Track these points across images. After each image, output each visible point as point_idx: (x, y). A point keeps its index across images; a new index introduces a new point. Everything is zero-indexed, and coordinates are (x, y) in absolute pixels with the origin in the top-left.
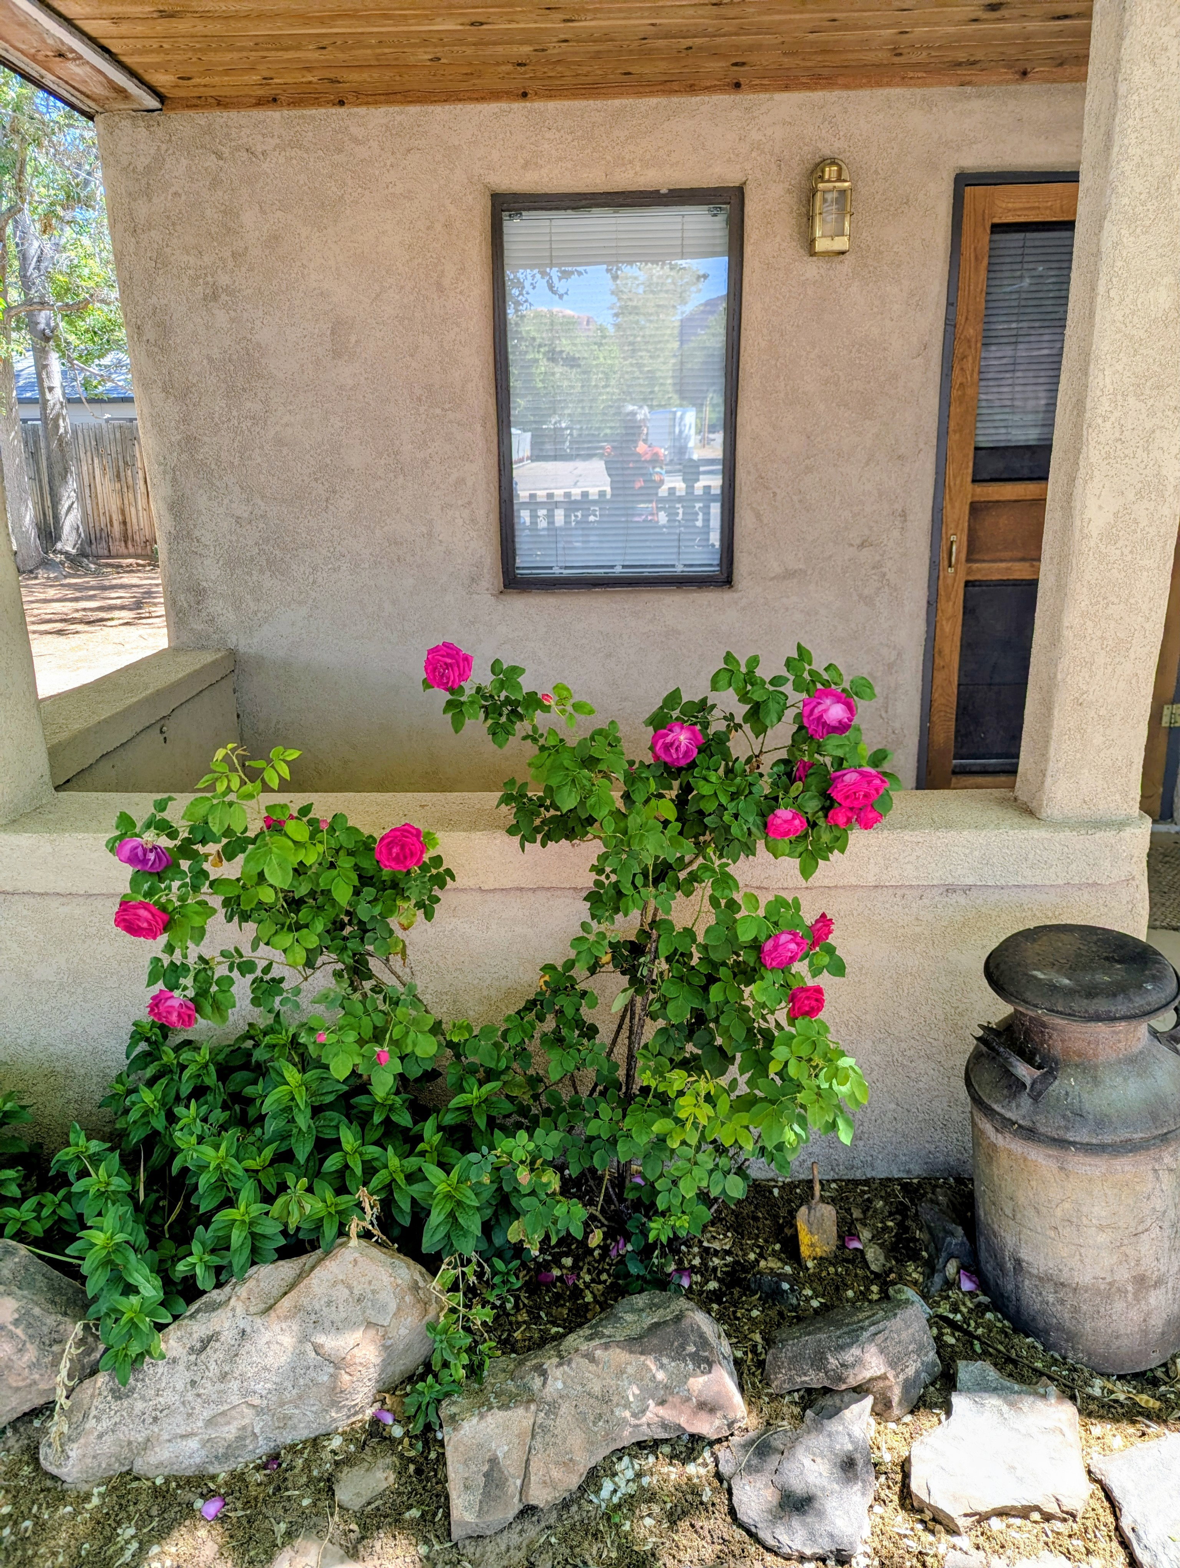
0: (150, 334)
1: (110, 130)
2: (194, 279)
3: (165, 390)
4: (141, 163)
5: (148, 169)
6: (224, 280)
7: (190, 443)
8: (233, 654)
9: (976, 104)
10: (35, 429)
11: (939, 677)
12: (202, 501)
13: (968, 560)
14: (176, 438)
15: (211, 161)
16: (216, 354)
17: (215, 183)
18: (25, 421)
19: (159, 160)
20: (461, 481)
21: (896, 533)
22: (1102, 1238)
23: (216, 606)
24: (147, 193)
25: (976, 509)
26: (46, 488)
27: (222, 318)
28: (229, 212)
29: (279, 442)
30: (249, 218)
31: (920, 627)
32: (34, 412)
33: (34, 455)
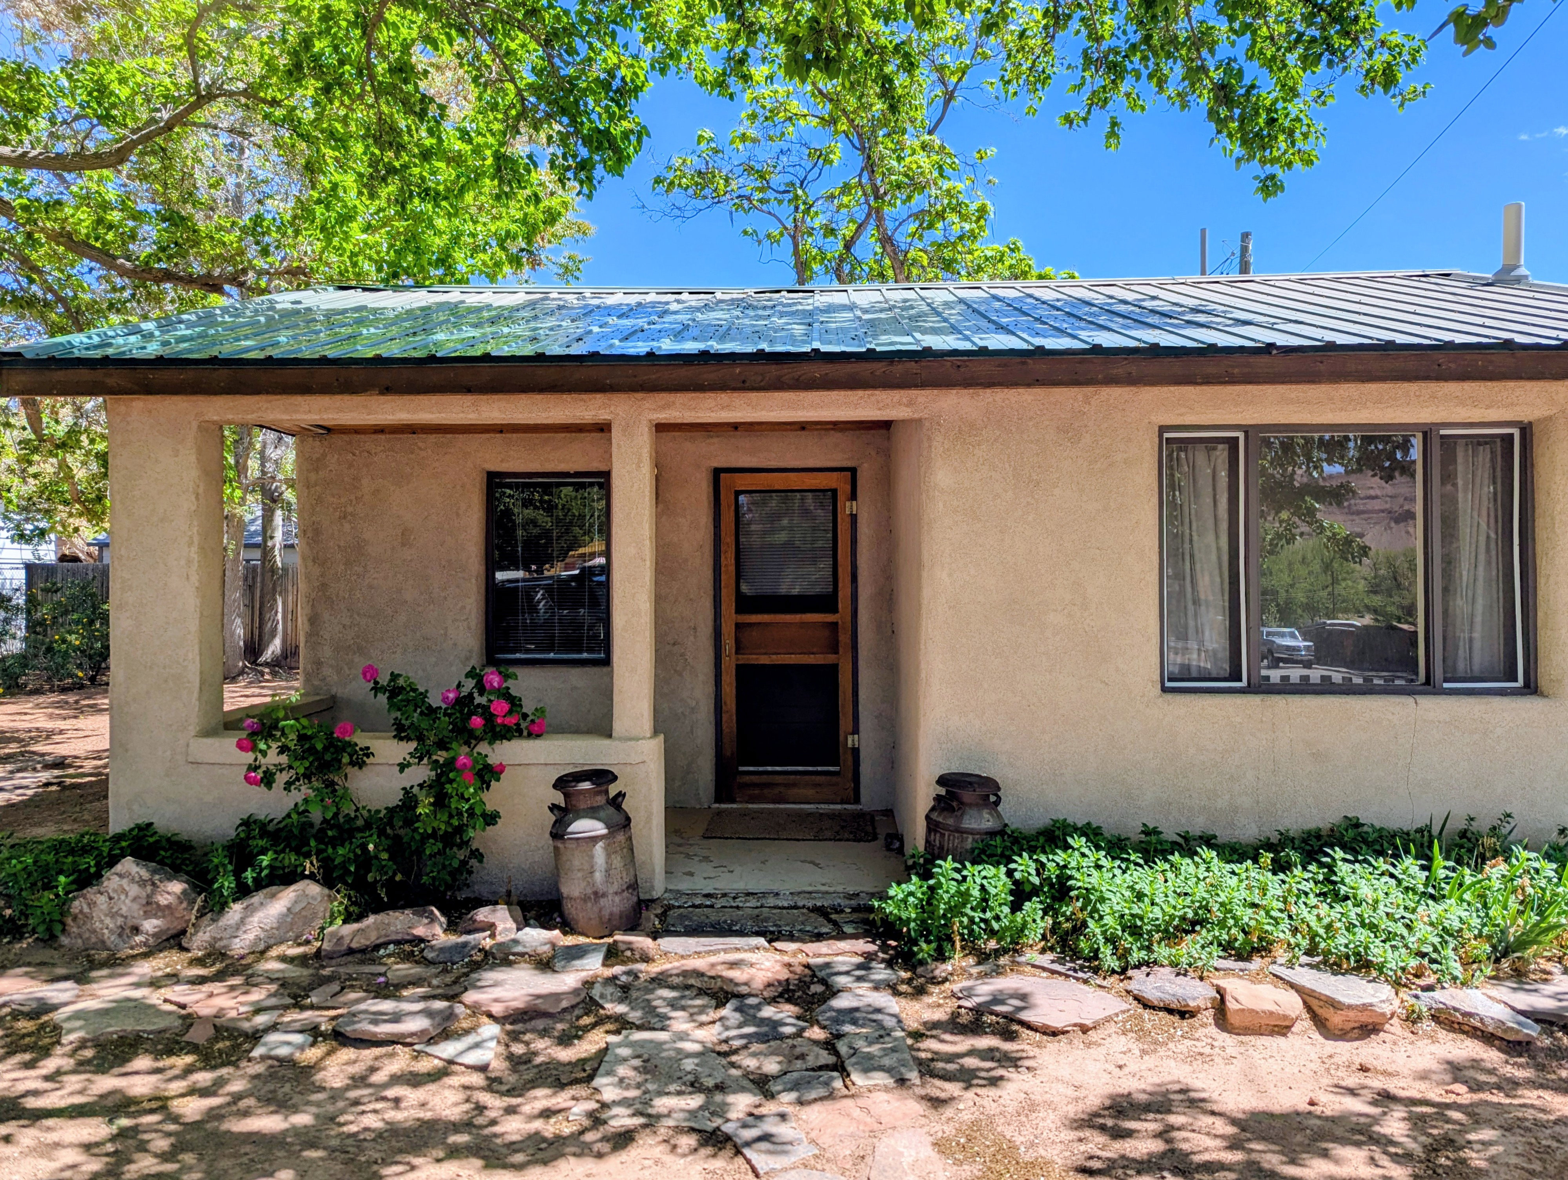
0: (309, 534)
1: (302, 441)
2: (335, 509)
3: (314, 561)
4: (315, 456)
5: (318, 459)
6: (350, 509)
7: (324, 586)
8: (333, 698)
9: (715, 440)
10: (255, 567)
11: (725, 717)
12: (326, 616)
13: (737, 652)
14: (316, 584)
15: (350, 457)
16: (342, 544)
17: (351, 466)
18: (248, 561)
19: (324, 455)
20: (464, 607)
21: (692, 638)
22: (580, 875)
23: (327, 671)
24: (317, 470)
25: (738, 626)
26: (257, 613)
27: (347, 527)
28: (356, 479)
29: (370, 587)
30: (365, 482)
31: (710, 688)
32: (257, 554)
33: (251, 588)
